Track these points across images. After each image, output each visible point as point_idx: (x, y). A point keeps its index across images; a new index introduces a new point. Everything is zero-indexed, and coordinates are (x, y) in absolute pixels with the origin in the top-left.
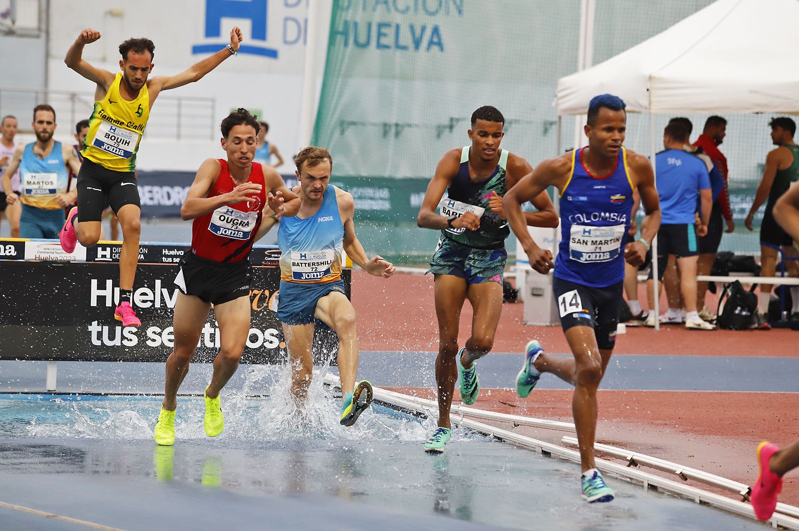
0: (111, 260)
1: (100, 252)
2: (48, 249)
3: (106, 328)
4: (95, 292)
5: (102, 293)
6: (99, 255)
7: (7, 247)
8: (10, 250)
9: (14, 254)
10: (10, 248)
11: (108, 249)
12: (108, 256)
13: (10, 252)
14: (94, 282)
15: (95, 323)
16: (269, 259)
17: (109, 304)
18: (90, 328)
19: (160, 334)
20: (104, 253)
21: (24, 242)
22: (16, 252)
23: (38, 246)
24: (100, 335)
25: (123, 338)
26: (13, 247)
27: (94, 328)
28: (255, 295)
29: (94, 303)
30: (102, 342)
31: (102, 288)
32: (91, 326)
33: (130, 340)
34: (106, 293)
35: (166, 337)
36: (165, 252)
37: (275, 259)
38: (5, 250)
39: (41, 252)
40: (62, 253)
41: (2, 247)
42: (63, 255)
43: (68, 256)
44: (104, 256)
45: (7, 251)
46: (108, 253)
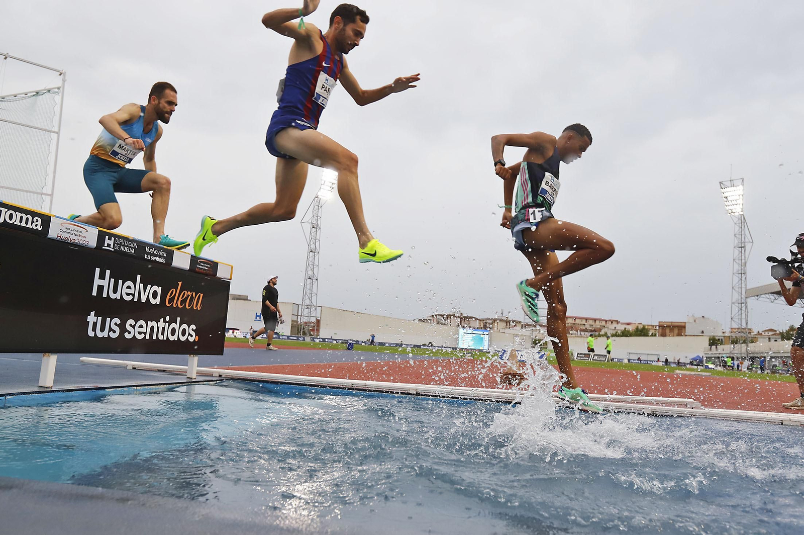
0: (113, 250)
1: (107, 241)
2: (69, 229)
4: (97, 282)
5: (101, 282)
6: (106, 245)
7: (35, 219)
8: (37, 223)
9: (39, 228)
10: (37, 221)
11: (113, 239)
12: (112, 246)
13: (36, 225)
14: (98, 270)
17: (105, 295)
18: (89, 319)
19: (134, 327)
20: (109, 242)
21: (50, 217)
22: (42, 227)
24: (94, 326)
26: (40, 220)
27: (92, 318)
28: (189, 295)
29: (94, 293)
30: (95, 333)
31: (102, 277)
32: (90, 316)
33: (114, 332)
34: (104, 283)
35: (137, 329)
36: (147, 249)
37: (202, 267)
38: (33, 222)
39: (63, 232)
40: (79, 236)
41: (30, 217)
42: (80, 238)
43: (83, 239)
44: (109, 245)
45: (34, 224)
46: (112, 242)
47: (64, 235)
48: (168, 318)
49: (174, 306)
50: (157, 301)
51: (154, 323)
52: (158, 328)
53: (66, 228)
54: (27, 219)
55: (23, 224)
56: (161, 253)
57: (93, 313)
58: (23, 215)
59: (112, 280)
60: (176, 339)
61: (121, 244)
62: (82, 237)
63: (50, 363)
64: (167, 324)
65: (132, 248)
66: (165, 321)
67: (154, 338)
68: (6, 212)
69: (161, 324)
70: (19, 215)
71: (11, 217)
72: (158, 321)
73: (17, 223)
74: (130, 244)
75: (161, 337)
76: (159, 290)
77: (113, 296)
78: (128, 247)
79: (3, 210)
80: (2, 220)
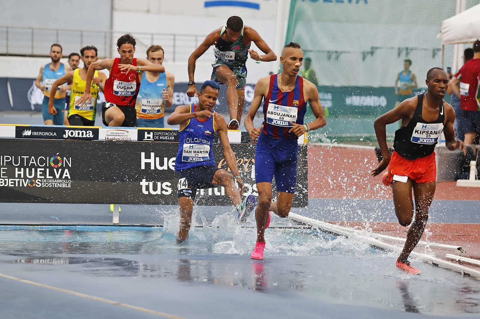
0: (153, 140)
1: (146, 135)
2: (114, 133)
3: (151, 184)
4: (144, 161)
5: (148, 161)
6: (146, 137)
7: (88, 132)
9: (91, 136)
11: (152, 133)
12: (151, 138)
13: (89, 135)
14: (143, 154)
15: (144, 180)
17: (153, 168)
18: (141, 183)
20: (149, 136)
21: (99, 129)
22: (93, 135)
23: (107, 132)
24: (147, 188)
25: (162, 189)
26: (91, 132)
27: (144, 183)
29: (143, 167)
30: (149, 192)
31: (148, 157)
33: (167, 191)
34: (151, 161)
38: (86, 134)
39: (109, 135)
41: (84, 132)
42: (123, 137)
43: (126, 137)
44: (149, 138)
46: (151, 135)
47: (110, 137)
53: (112, 133)
54: (82, 133)
55: (81, 136)
58: (80, 131)
59: (158, 158)
61: (160, 135)
65: (171, 136)
70: (77, 132)
71: (72, 133)
73: (77, 136)
74: (169, 134)
77: (160, 168)
78: (168, 136)
79: (67, 131)
80: (67, 136)
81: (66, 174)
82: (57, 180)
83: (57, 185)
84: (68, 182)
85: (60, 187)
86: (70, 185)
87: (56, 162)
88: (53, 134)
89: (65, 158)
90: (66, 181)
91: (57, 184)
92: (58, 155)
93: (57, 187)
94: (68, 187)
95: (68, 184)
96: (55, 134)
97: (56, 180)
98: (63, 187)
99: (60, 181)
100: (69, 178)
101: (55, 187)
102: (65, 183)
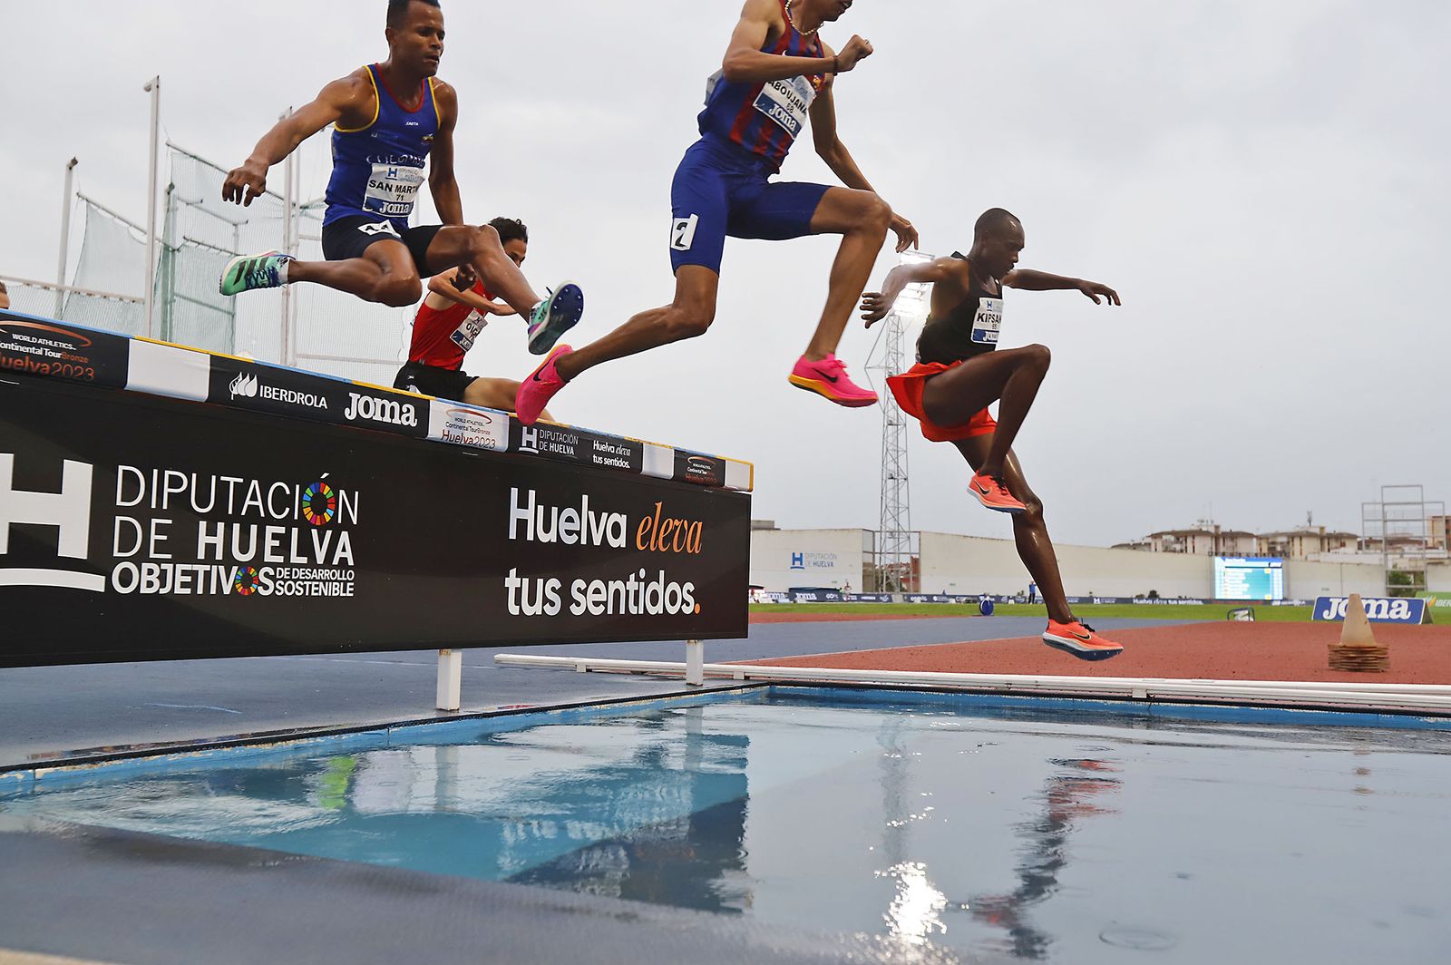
0: (537, 452)
1: (526, 437)
2: (461, 420)
3: (526, 581)
4: (516, 513)
5: (522, 514)
6: (524, 444)
7: (404, 408)
8: (408, 415)
9: (413, 423)
10: (408, 411)
11: (535, 431)
12: (534, 446)
13: (408, 419)
14: (514, 491)
16: (691, 470)
17: (530, 537)
18: (507, 582)
19: (584, 592)
20: (530, 438)
22: (416, 420)
24: (518, 596)
25: (546, 600)
26: (412, 409)
27: (512, 581)
28: (676, 527)
29: (513, 535)
30: (521, 608)
31: (523, 504)
32: (508, 576)
33: (552, 604)
34: (528, 514)
35: (592, 597)
36: (596, 445)
37: (696, 471)
38: (401, 413)
39: (451, 426)
40: (478, 430)
41: (397, 406)
42: (480, 435)
43: (486, 436)
44: (529, 444)
45: (404, 416)
46: (533, 438)
47: (453, 433)
48: (642, 573)
49: (652, 549)
50: (621, 542)
51: (619, 584)
52: (627, 592)
53: (456, 419)
54: (392, 408)
55: (387, 419)
56: (620, 451)
57: (513, 572)
58: (385, 402)
59: (541, 508)
60: (661, 612)
61: (549, 440)
62: (483, 432)
63: (452, 665)
64: (642, 584)
65: (569, 445)
66: (638, 579)
67: (622, 611)
68: (358, 400)
69: (632, 585)
70: (379, 402)
71: (367, 406)
72: (625, 580)
73: (378, 417)
74: (566, 438)
75: (633, 610)
76: (622, 520)
77: (544, 538)
78: (564, 444)
79: (354, 396)
80: (353, 417)
81: (344, 550)
82: (320, 570)
83: (317, 589)
84: (346, 577)
85: (326, 594)
86: (352, 589)
87: (319, 504)
88: (318, 404)
89: (342, 492)
90: (341, 576)
91: (317, 583)
92: (326, 481)
93: (316, 594)
94: (344, 595)
95: (345, 583)
96: (323, 403)
97: (315, 570)
98: (334, 594)
99: (327, 573)
100: (351, 563)
101: (313, 594)
102: (340, 582)
